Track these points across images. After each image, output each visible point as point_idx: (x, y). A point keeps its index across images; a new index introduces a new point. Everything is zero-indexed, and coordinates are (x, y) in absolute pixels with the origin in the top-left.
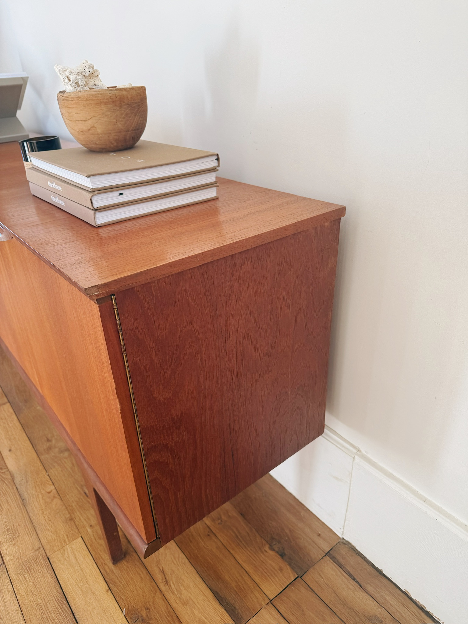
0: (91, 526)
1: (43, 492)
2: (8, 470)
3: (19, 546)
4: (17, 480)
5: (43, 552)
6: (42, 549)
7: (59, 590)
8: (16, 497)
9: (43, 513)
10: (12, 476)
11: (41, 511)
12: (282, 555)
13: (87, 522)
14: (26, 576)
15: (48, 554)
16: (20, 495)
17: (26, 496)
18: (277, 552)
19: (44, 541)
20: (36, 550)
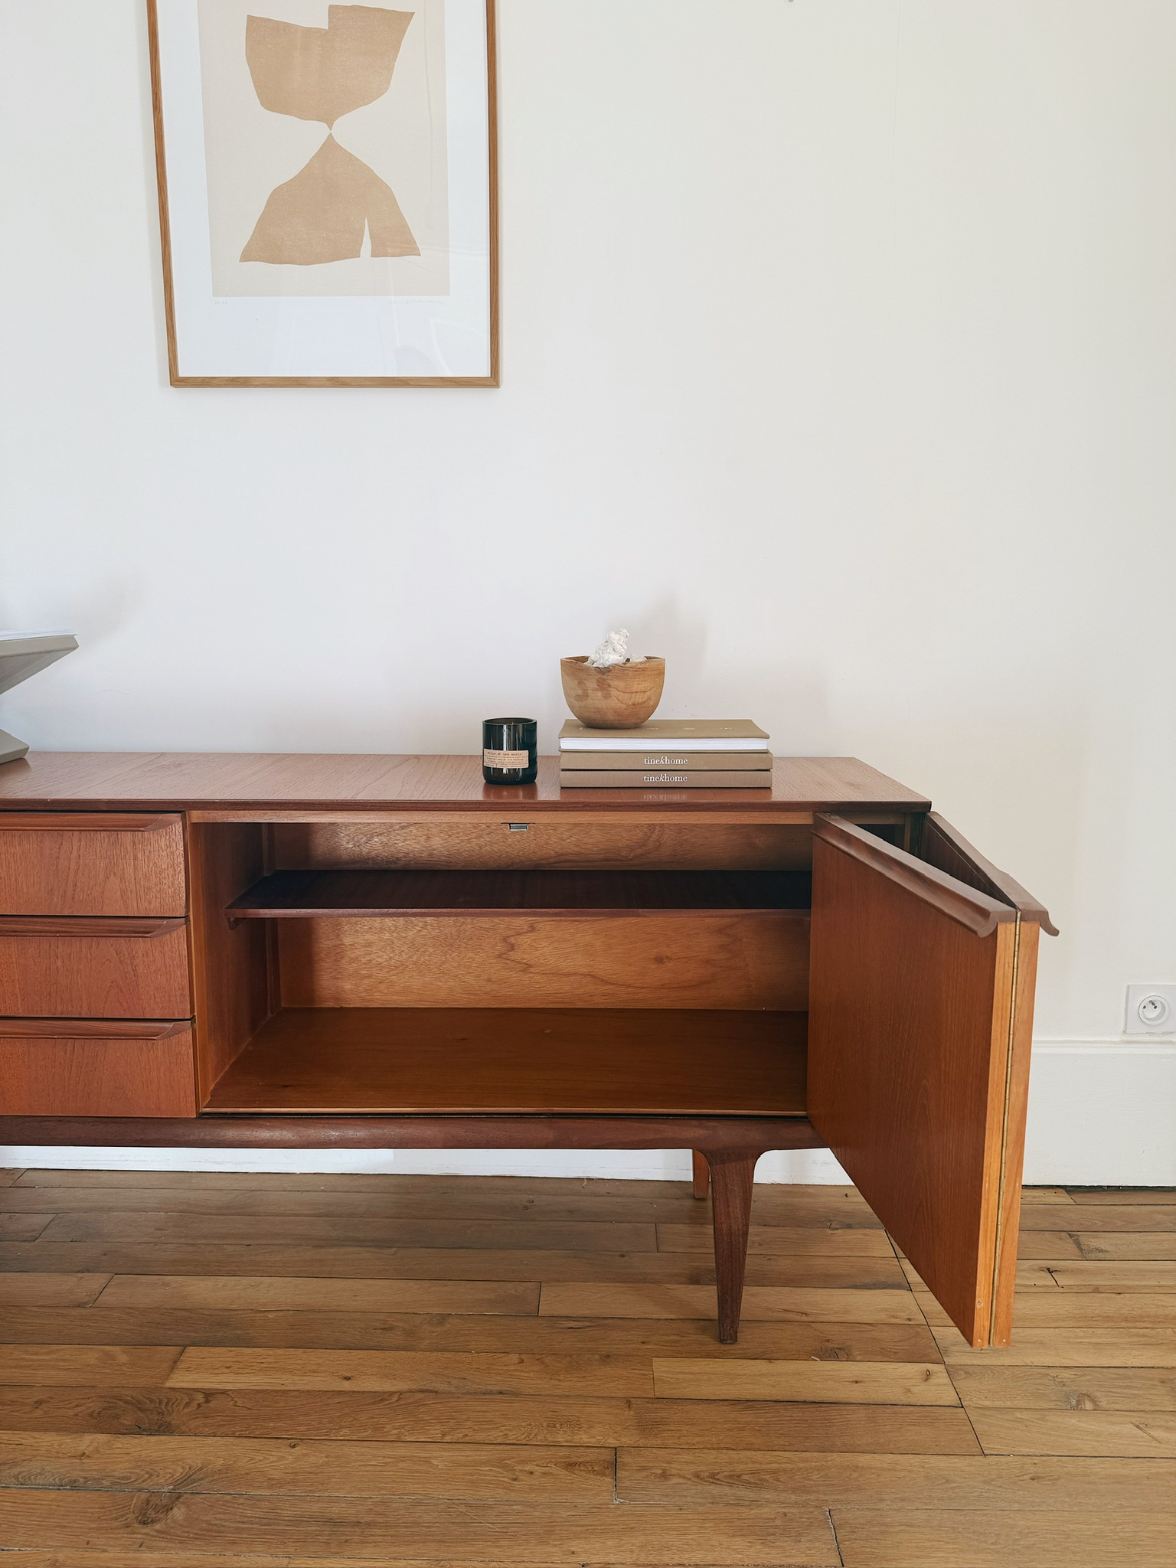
0: (643, 1343)
1: (512, 1368)
2: (401, 1393)
3: (599, 1423)
4: (441, 1387)
5: (639, 1400)
6: (632, 1399)
7: (726, 1403)
8: (486, 1399)
9: (560, 1380)
10: (422, 1391)
11: (552, 1381)
12: (849, 1226)
13: (634, 1344)
14: (667, 1428)
15: (651, 1395)
16: (484, 1394)
17: (498, 1388)
18: (842, 1228)
19: (620, 1395)
20: (629, 1406)
